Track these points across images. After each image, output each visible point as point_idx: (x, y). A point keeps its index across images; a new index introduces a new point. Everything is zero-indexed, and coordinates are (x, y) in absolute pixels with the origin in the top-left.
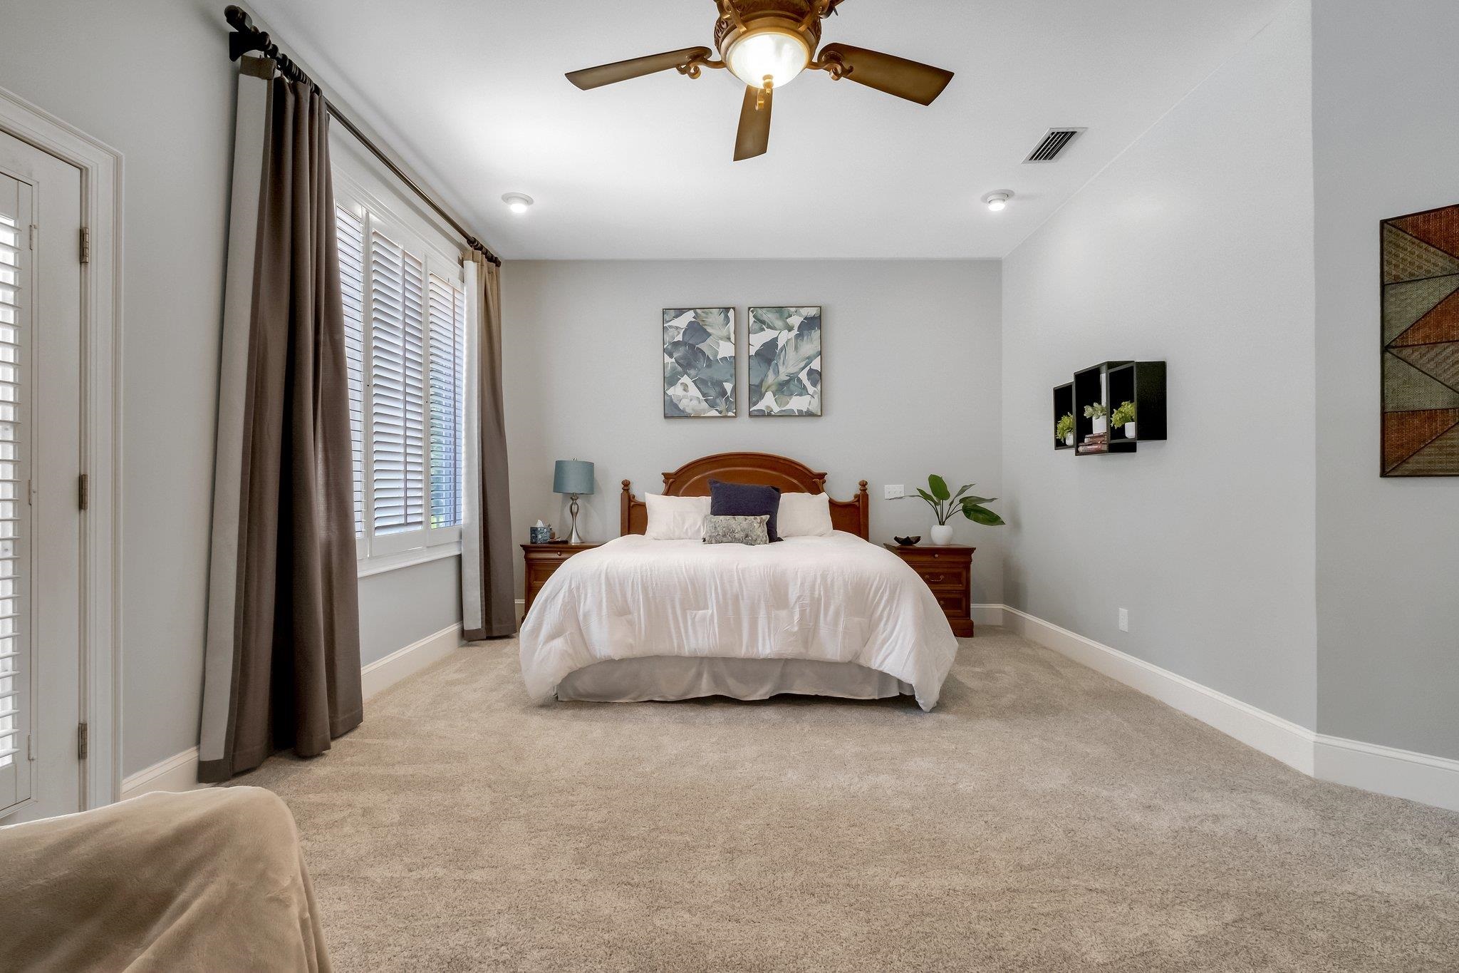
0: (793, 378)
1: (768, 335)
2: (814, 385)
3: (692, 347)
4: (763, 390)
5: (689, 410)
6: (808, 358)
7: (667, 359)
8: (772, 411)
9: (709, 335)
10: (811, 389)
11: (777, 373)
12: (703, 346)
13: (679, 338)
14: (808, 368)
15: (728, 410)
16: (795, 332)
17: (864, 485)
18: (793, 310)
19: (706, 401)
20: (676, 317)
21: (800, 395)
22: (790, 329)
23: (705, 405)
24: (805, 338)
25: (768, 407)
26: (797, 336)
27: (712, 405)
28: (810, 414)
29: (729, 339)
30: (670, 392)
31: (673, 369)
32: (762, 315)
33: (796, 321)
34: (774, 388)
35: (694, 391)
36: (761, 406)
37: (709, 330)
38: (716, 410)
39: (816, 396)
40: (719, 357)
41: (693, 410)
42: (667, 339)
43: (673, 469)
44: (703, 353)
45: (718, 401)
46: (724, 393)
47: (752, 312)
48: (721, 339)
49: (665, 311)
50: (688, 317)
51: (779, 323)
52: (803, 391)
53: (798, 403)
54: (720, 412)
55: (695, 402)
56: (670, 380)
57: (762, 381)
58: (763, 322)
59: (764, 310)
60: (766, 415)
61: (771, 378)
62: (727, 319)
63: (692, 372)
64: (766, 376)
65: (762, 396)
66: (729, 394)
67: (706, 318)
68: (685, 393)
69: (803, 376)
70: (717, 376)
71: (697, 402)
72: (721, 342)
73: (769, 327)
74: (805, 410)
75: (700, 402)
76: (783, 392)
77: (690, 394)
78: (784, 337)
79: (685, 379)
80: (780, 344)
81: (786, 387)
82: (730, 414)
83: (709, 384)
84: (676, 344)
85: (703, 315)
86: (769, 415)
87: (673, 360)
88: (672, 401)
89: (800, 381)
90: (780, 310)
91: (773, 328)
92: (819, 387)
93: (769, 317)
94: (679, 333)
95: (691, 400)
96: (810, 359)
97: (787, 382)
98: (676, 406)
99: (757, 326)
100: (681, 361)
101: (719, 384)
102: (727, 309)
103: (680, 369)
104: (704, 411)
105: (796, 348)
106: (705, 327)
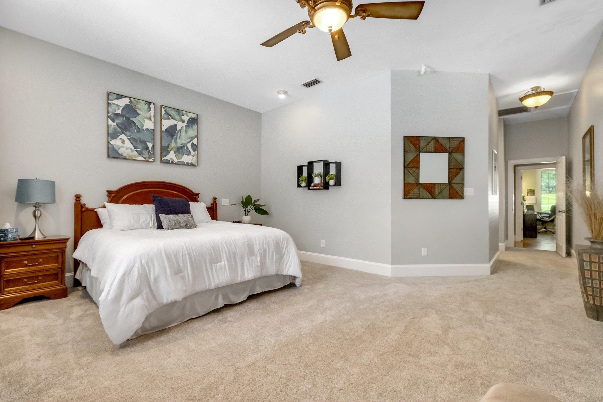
0: (184, 146)
1: (171, 122)
2: (194, 151)
3: (128, 119)
4: (169, 150)
5: (125, 155)
6: (191, 138)
7: (110, 122)
8: (173, 161)
9: (139, 114)
10: (193, 153)
11: (176, 142)
12: (134, 120)
13: (119, 112)
14: (191, 143)
15: (149, 158)
16: (185, 124)
17: (215, 199)
18: (185, 112)
19: (136, 151)
20: (118, 99)
21: (188, 155)
22: (183, 122)
23: (135, 153)
24: (190, 127)
25: (171, 159)
26: (187, 126)
27: (140, 154)
28: (192, 165)
29: (150, 119)
30: (113, 142)
31: (115, 129)
32: (169, 111)
33: (186, 118)
34: (175, 149)
35: (128, 144)
36: (168, 158)
37: (139, 111)
38: (143, 157)
39: (195, 157)
40: (144, 128)
41: (128, 155)
42: (110, 110)
43: (115, 188)
44: (135, 124)
45: (143, 152)
46: (147, 148)
47: (164, 108)
48: (146, 118)
49: (109, 94)
50: (126, 101)
51: (177, 117)
52: (189, 153)
53: (186, 159)
54: (145, 158)
55: (129, 151)
56: (112, 135)
57: (169, 145)
58: (170, 115)
59: (170, 109)
60: (170, 163)
61: (173, 144)
62: (149, 109)
63: (127, 133)
64: (171, 143)
65: (168, 153)
66: (150, 149)
67: (137, 104)
68: (122, 144)
69: (189, 146)
70: (143, 138)
71: (131, 151)
72: (145, 119)
73: (172, 118)
74: (190, 162)
75: (132, 151)
76: (179, 152)
77: (125, 145)
78: (180, 125)
79: (123, 136)
80: (178, 128)
81: (181, 150)
82: (151, 160)
83: (138, 142)
84: (117, 115)
85: (135, 102)
86: (172, 163)
87: (115, 124)
88: (113, 148)
89: (187, 148)
90: (178, 111)
91: (175, 119)
92: (196, 152)
93: (173, 113)
94: (119, 109)
95: (127, 149)
96: (192, 139)
97: (181, 148)
98: (117, 152)
99: (166, 116)
100: (120, 126)
101: (144, 143)
102: (150, 103)
103: (119, 130)
104: (135, 156)
105: (186, 132)
106: (136, 109)
